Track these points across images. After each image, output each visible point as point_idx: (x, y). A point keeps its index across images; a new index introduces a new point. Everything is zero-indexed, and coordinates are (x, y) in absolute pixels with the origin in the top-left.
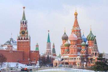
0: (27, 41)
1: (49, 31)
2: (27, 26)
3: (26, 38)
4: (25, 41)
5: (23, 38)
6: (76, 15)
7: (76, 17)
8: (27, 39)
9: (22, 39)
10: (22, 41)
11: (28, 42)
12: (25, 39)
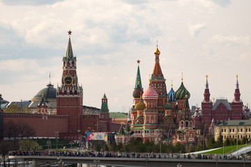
0: (76, 96)
1: (139, 62)
2: (75, 68)
3: (73, 91)
4: (71, 96)
5: (68, 91)
6: (157, 54)
7: (157, 58)
8: (76, 93)
9: (65, 93)
10: (66, 96)
11: (77, 98)
12: (71, 93)
